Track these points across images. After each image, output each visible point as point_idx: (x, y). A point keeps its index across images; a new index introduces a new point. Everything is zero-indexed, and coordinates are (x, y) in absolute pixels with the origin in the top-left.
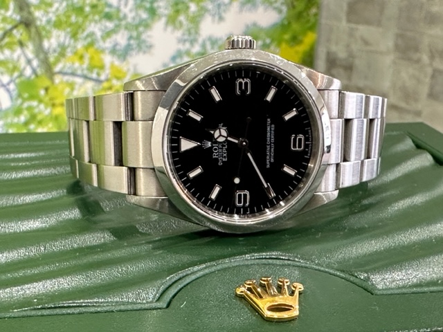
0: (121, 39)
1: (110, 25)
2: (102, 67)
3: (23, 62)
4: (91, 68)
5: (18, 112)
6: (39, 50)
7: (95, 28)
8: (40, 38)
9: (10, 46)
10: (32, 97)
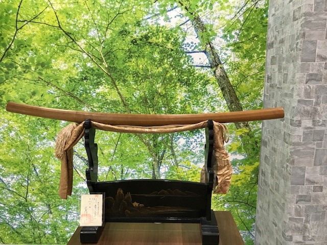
0: (196, 159)
1: (193, 156)
2: (190, 165)
3: (171, 162)
4: (187, 166)
5: (169, 173)
6: (175, 160)
7: (189, 157)
8: (176, 158)
9: (169, 159)
10: (173, 170)
